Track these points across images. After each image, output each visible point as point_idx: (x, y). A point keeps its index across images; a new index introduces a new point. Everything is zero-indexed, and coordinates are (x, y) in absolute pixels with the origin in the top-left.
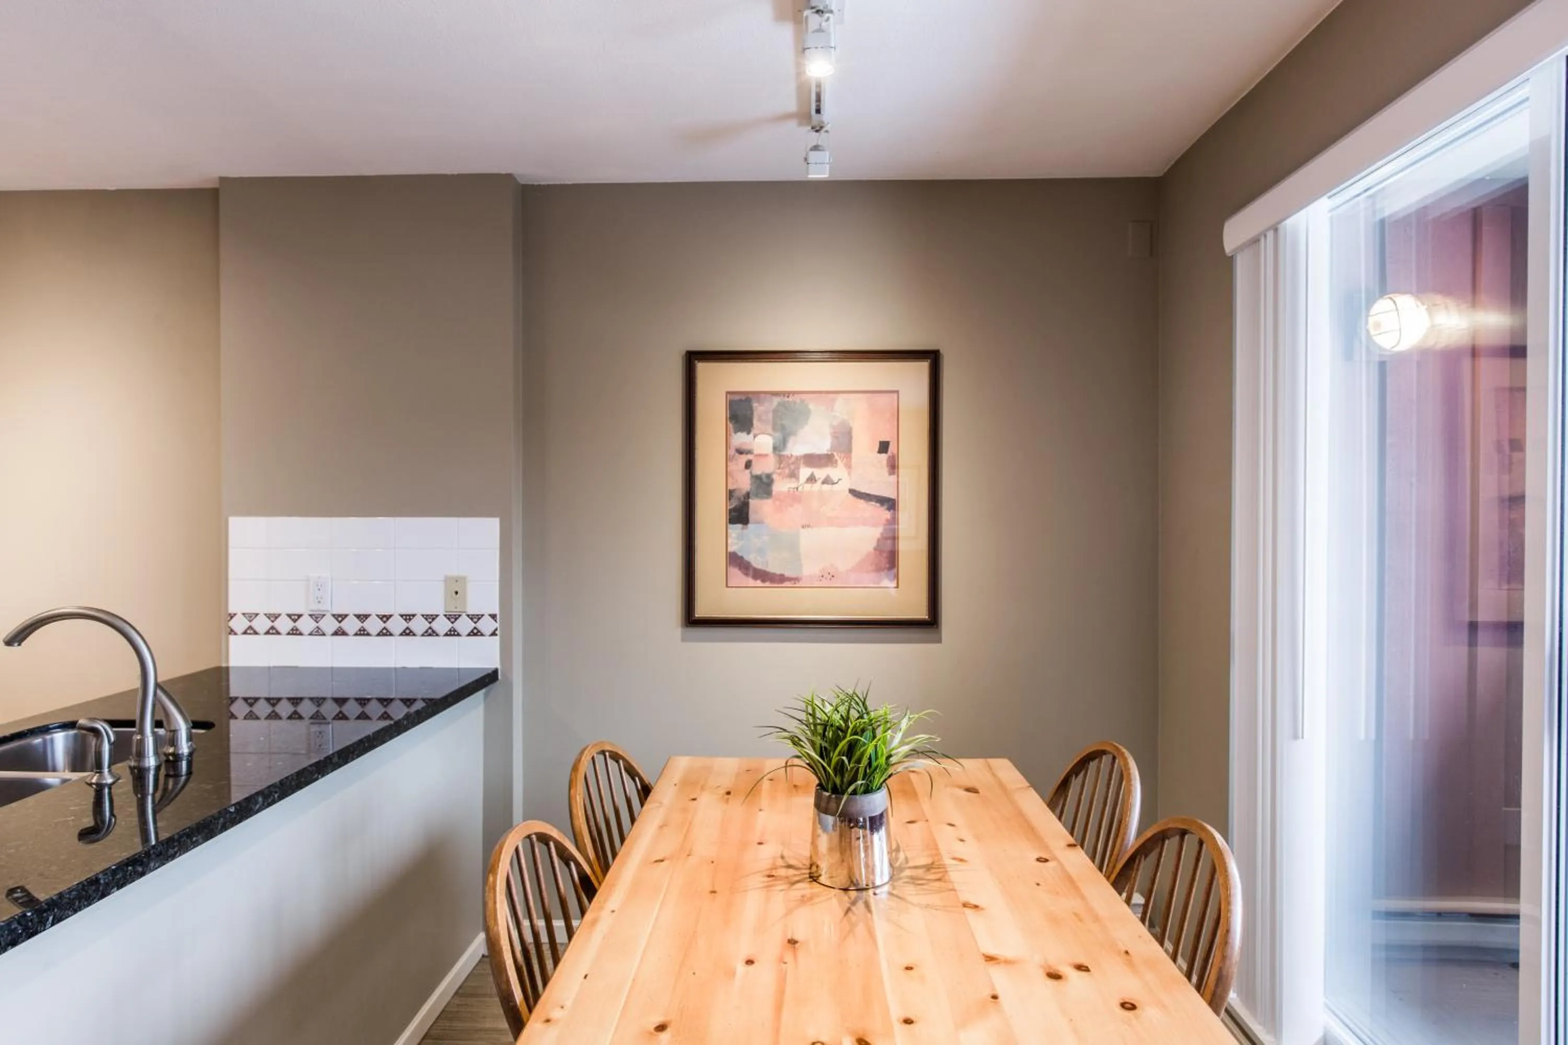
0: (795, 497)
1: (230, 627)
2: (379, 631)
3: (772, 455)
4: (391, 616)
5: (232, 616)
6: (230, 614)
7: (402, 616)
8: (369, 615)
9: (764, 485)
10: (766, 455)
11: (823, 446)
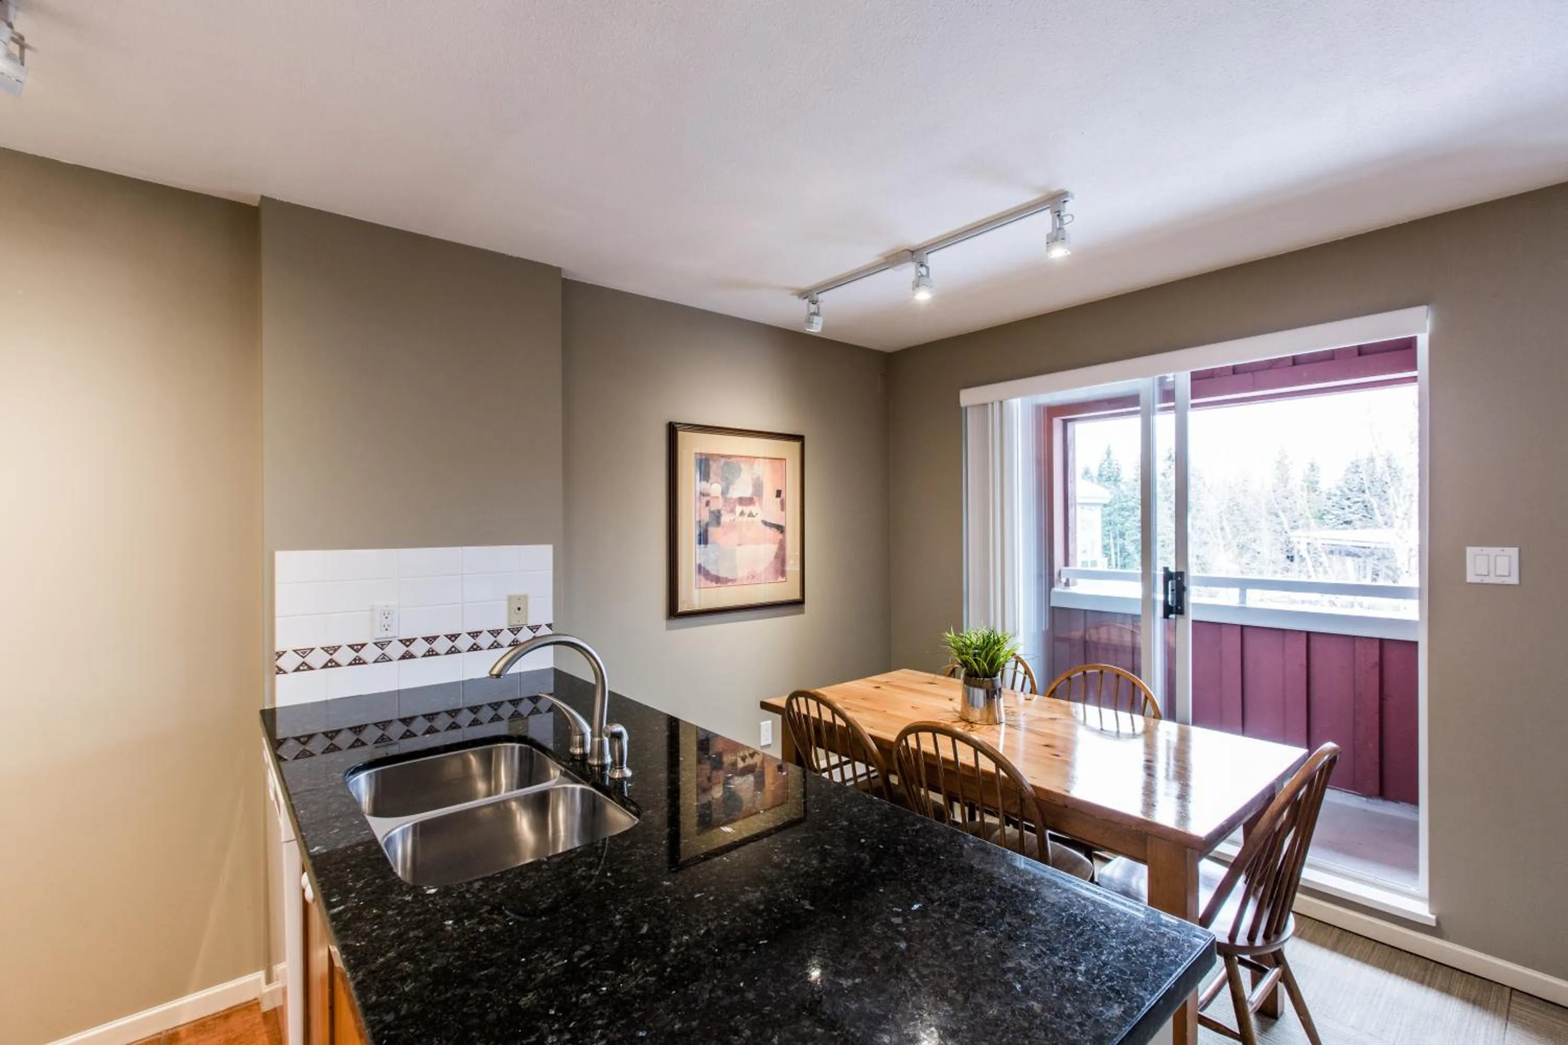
0: (733, 526)
1: (277, 667)
2: (448, 649)
3: (720, 497)
4: (459, 635)
5: (280, 655)
6: (277, 653)
7: (469, 634)
8: (438, 637)
9: (717, 517)
10: (717, 497)
11: (748, 492)
